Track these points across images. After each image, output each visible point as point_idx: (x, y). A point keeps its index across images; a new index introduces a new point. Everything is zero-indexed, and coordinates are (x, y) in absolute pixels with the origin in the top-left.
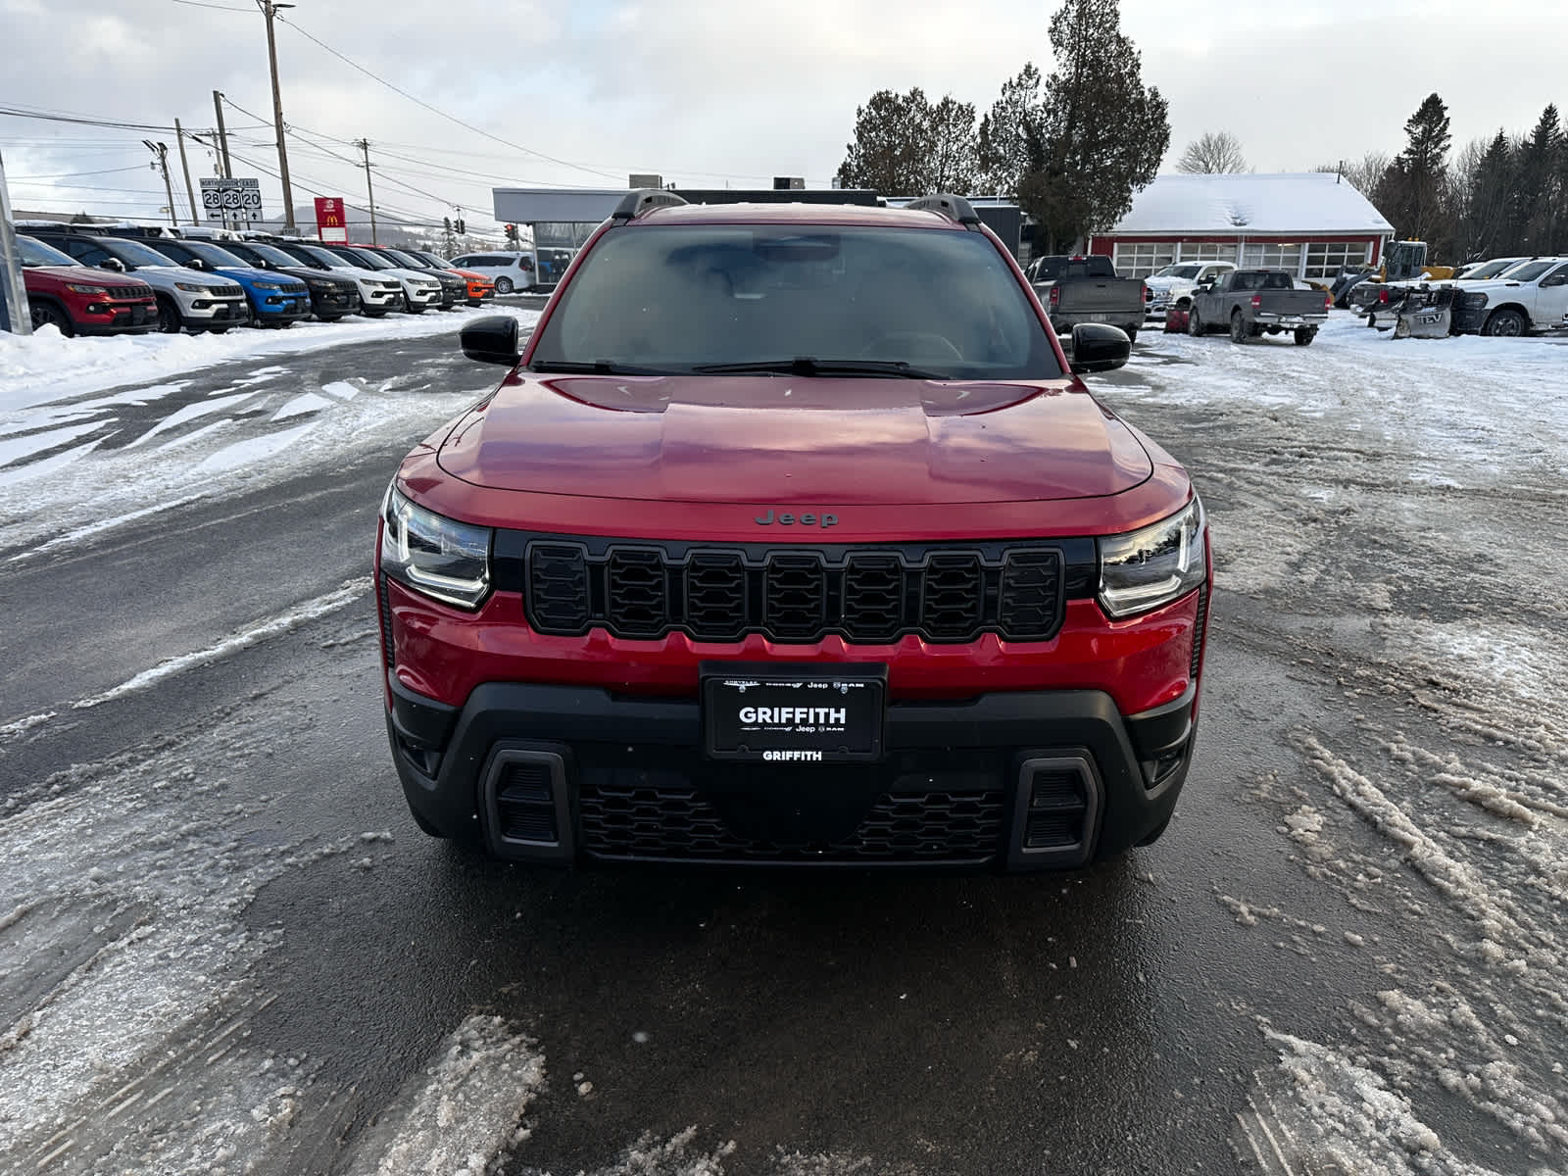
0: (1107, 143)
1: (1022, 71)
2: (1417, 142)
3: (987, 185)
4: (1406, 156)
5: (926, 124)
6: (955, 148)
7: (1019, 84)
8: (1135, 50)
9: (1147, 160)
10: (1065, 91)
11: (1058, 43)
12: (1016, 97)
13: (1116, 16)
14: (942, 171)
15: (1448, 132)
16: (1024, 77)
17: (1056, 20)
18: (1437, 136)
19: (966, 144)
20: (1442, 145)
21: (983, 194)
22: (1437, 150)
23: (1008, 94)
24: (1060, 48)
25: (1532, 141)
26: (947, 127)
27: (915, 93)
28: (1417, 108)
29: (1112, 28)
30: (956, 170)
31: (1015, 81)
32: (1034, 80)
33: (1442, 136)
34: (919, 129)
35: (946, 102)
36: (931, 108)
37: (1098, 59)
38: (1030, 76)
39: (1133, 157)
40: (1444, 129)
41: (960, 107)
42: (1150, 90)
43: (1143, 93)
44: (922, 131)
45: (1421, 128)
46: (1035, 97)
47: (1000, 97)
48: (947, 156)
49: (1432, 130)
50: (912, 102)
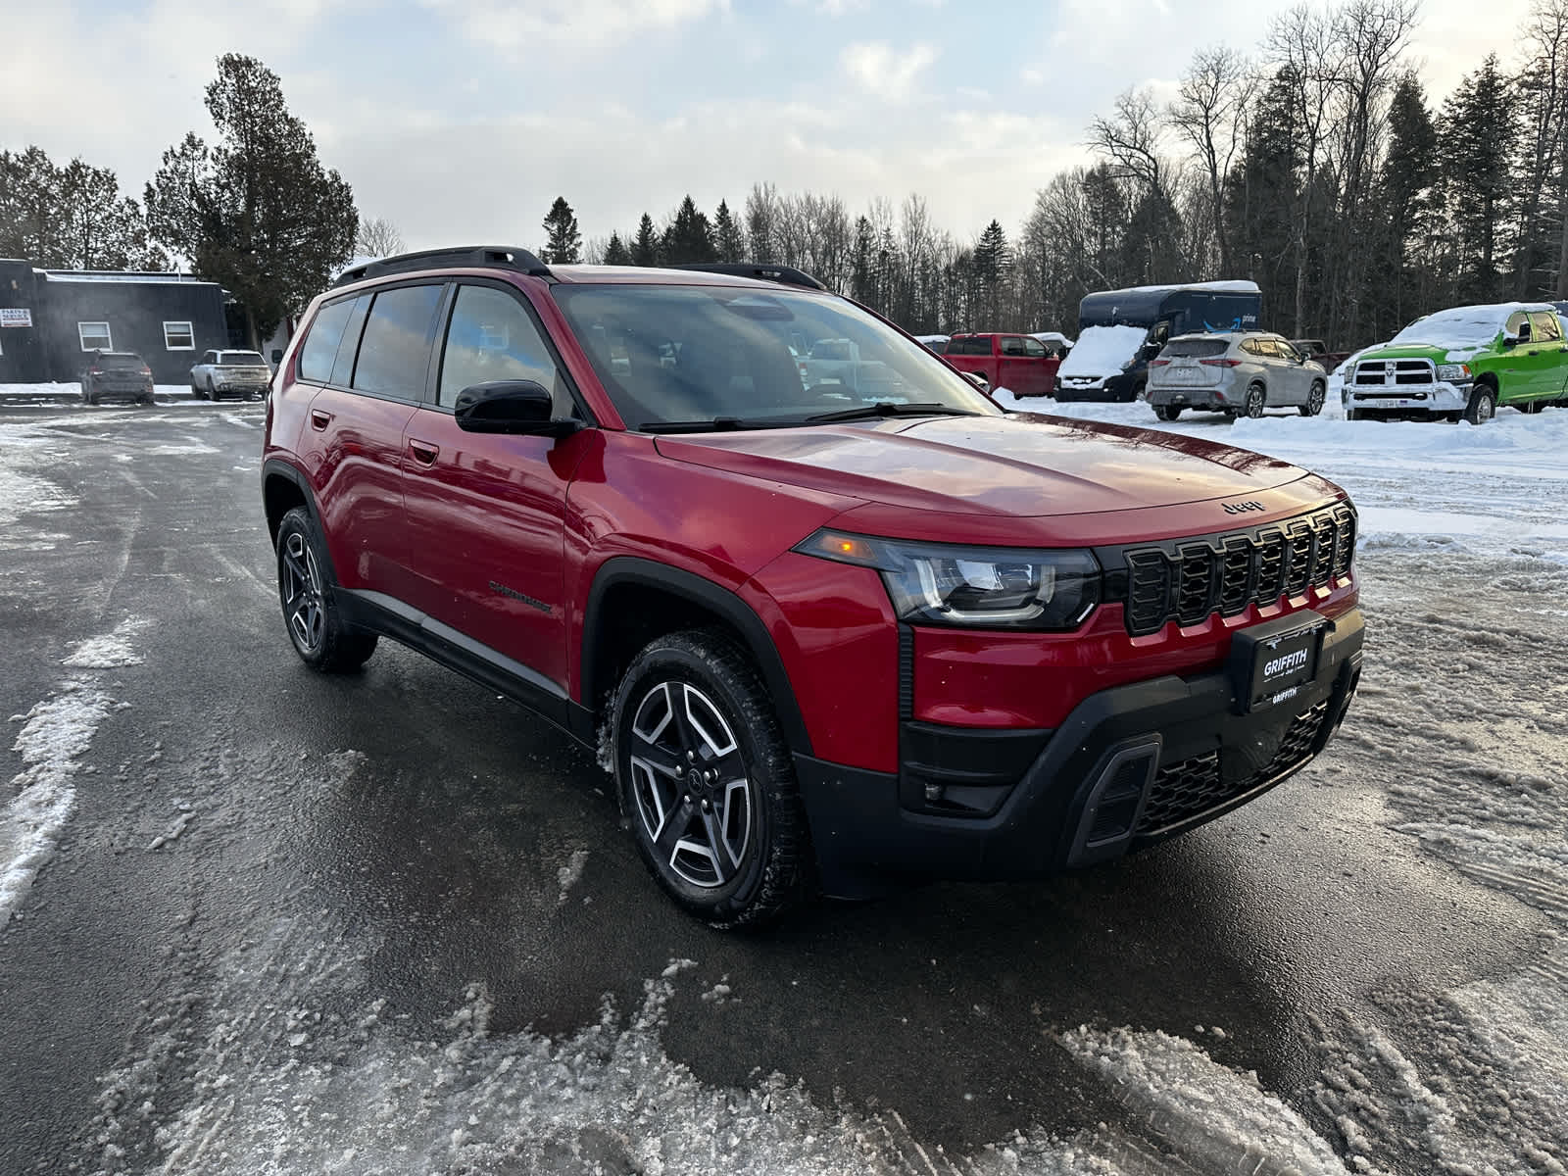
0: (293, 222)
1: (185, 142)
2: (555, 238)
3: (148, 260)
4: (549, 250)
5: (54, 189)
6: (98, 217)
7: (183, 154)
8: (307, 133)
9: (342, 242)
10: (239, 167)
11: (219, 116)
12: (181, 168)
13: (280, 95)
14: (87, 242)
15: (578, 230)
16: (188, 147)
17: (212, 91)
18: (570, 234)
19: (111, 215)
20: (575, 241)
21: (144, 269)
22: (572, 246)
23: (171, 163)
24: (221, 122)
25: (637, 242)
26: (84, 194)
27: (32, 153)
28: (550, 208)
29: (277, 106)
30: (105, 242)
31: (178, 151)
32: (201, 153)
33: (572, 236)
34: (44, 193)
35: (76, 167)
36: (57, 170)
37: (267, 136)
38: (195, 147)
39: (323, 236)
40: (574, 228)
41: (96, 173)
42: (330, 172)
43: (322, 176)
44: (52, 197)
45: (556, 227)
46: (205, 169)
47: (162, 167)
48: (89, 226)
49: (564, 229)
50: (32, 162)
